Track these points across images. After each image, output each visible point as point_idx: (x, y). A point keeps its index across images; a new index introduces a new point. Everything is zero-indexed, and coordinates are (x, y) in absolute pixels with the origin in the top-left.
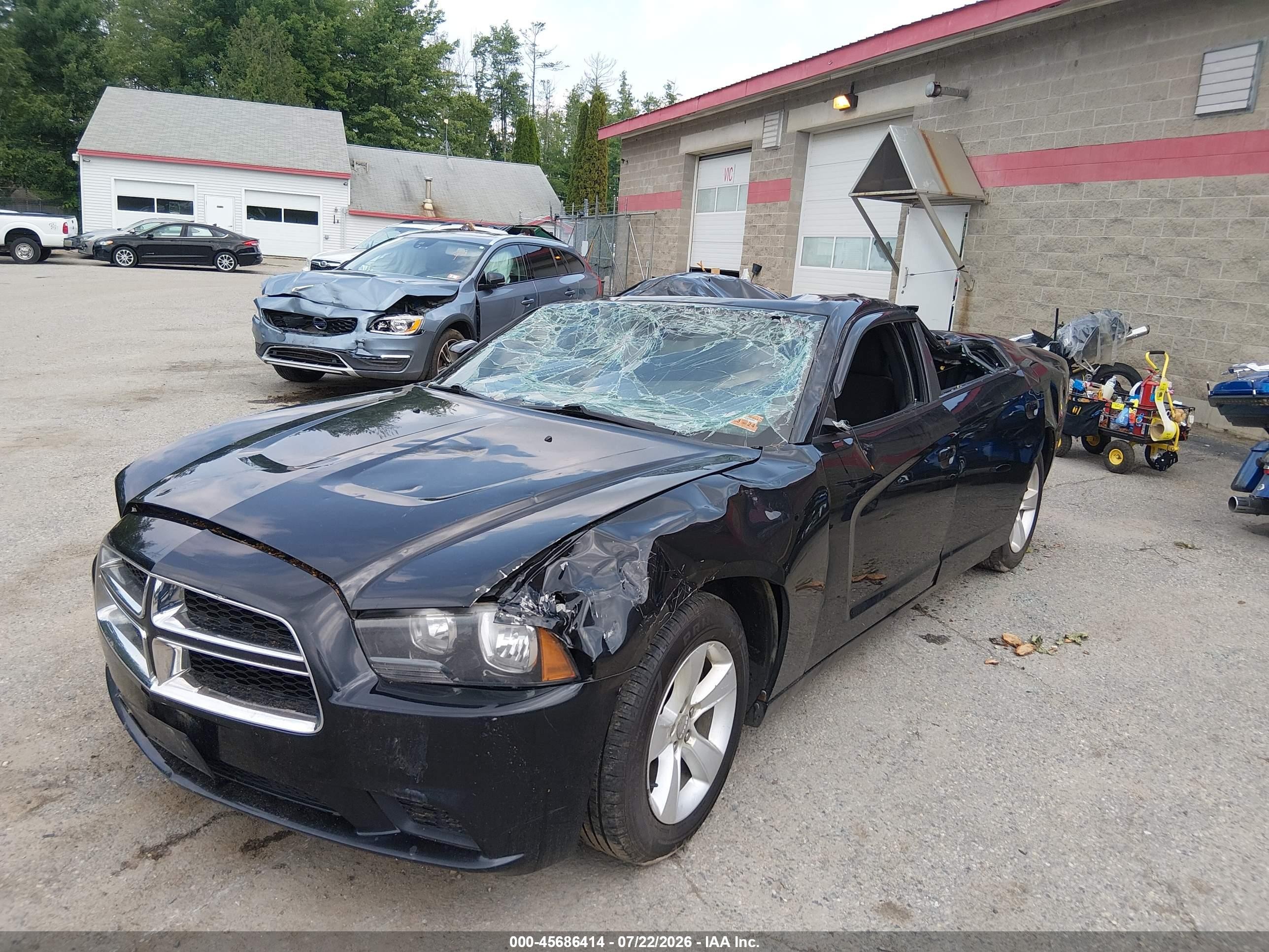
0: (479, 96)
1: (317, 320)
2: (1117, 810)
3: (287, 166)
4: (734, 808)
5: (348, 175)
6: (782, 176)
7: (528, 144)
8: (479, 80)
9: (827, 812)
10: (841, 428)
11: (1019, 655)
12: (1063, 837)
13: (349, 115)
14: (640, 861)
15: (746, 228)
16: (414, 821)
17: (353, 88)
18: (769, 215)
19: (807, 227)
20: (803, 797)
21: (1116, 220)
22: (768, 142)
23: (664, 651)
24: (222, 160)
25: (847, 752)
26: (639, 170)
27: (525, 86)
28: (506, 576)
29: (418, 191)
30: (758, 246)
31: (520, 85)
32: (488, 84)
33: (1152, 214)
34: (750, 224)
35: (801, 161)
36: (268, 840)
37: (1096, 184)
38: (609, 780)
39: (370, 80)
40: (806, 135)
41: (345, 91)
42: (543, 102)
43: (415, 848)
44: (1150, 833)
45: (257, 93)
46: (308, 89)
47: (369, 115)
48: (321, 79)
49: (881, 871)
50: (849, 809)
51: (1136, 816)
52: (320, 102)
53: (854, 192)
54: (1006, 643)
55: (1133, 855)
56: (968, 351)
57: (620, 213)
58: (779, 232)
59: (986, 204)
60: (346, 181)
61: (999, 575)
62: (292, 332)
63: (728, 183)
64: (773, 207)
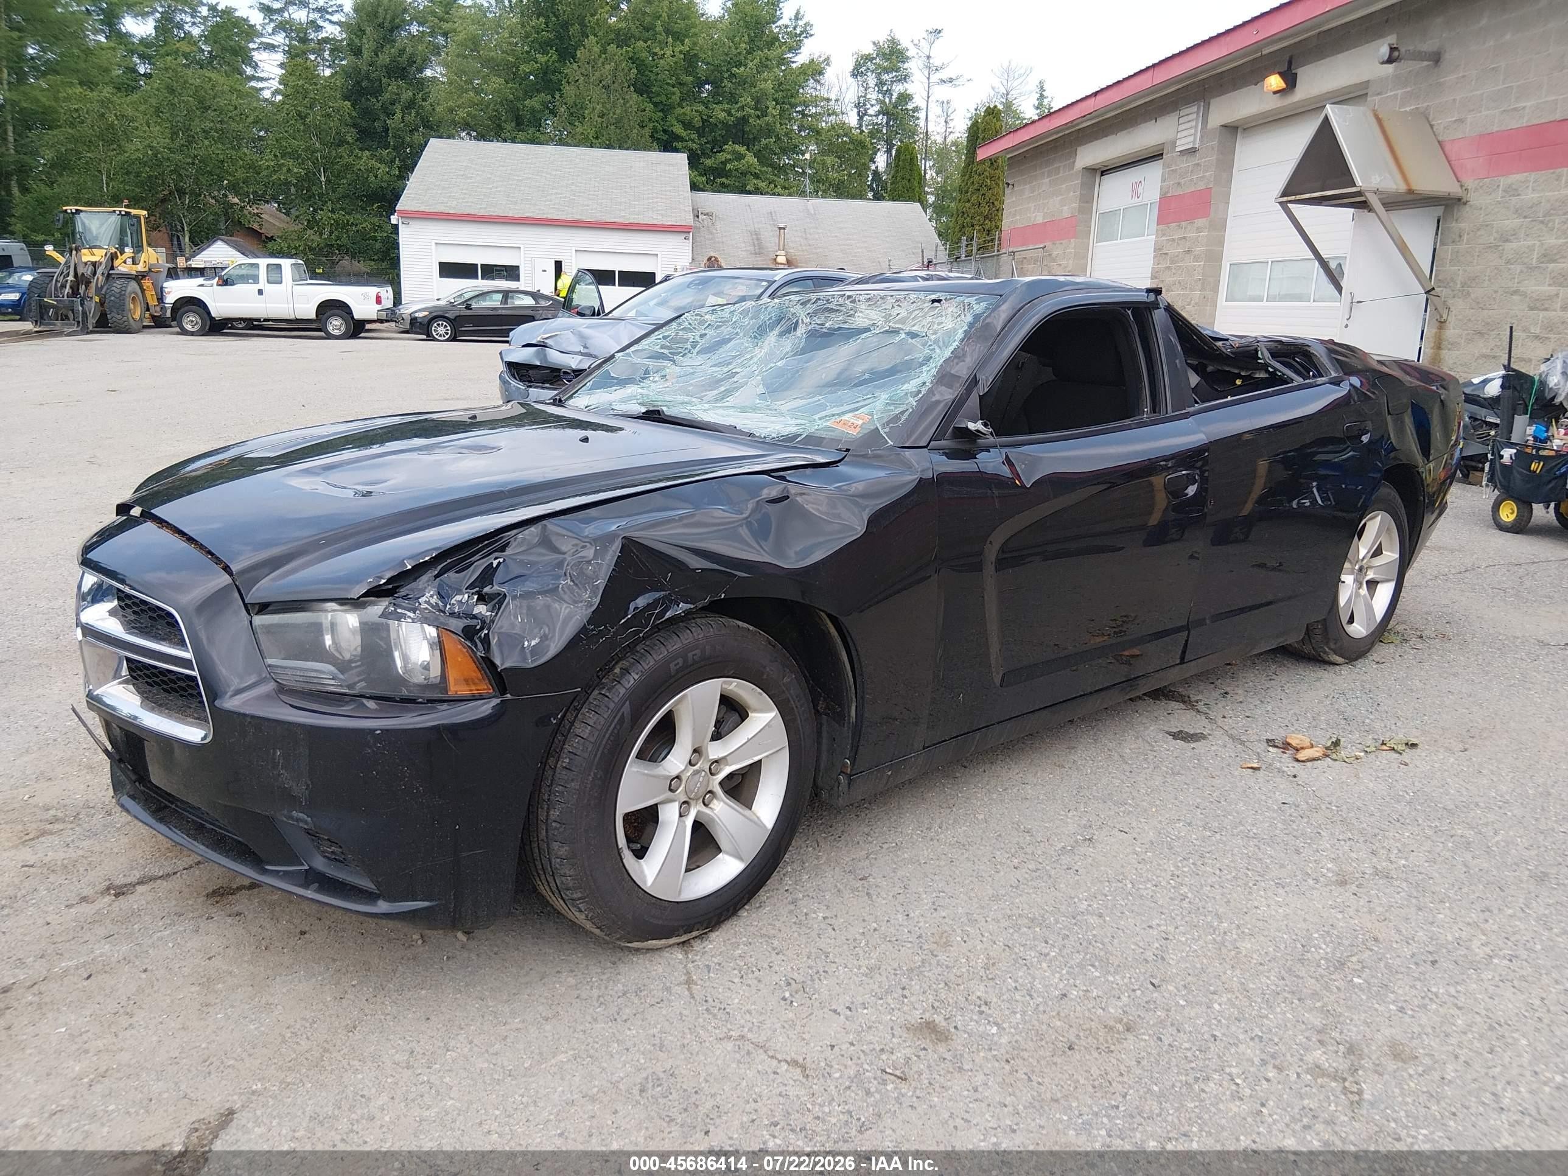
0: (861, 126)
1: (565, 373)
2: (1329, 950)
3: (622, 220)
4: (794, 902)
5: (690, 227)
6: (1201, 186)
7: (908, 176)
8: (861, 107)
9: (912, 915)
10: (978, 431)
11: (1298, 760)
12: (1225, 973)
13: (699, 158)
14: (618, 939)
15: (1155, 257)
16: (325, 857)
17: (706, 126)
18: (1184, 238)
19: (1233, 250)
20: (890, 898)
22: (1183, 144)
23: (636, 677)
24: (550, 217)
25: (980, 853)
26: (1027, 194)
27: (916, 109)
28: (409, 567)
29: (770, 239)
31: (910, 108)
32: (872, 111)
34: (1160, 252)
35: (1226, 164)
36: (240, 888)
38: (556, 828)
39: (724, 114)
40: (1232, 130)
41: (697, 130)
42: (941, 128)
44: (1361, 981)
45: (597, 138)
46: (655, 130)
47: (722, 157)
48: (669, 118)
49: (942, 985)
50: (944, 914)
51: (1354, 959)
52: (668, 146)
53: (1283, 195)
54: (1286, 746)
55: (1318, 1004)
56: (1267, 354)
57: (1003, 251)
58: (1196, 259)
59: (1465, 204)
60: (686, 235)
61: (1330, 668)
62: (537, 387)
63: (1136, 201)
64: (1189, 227)
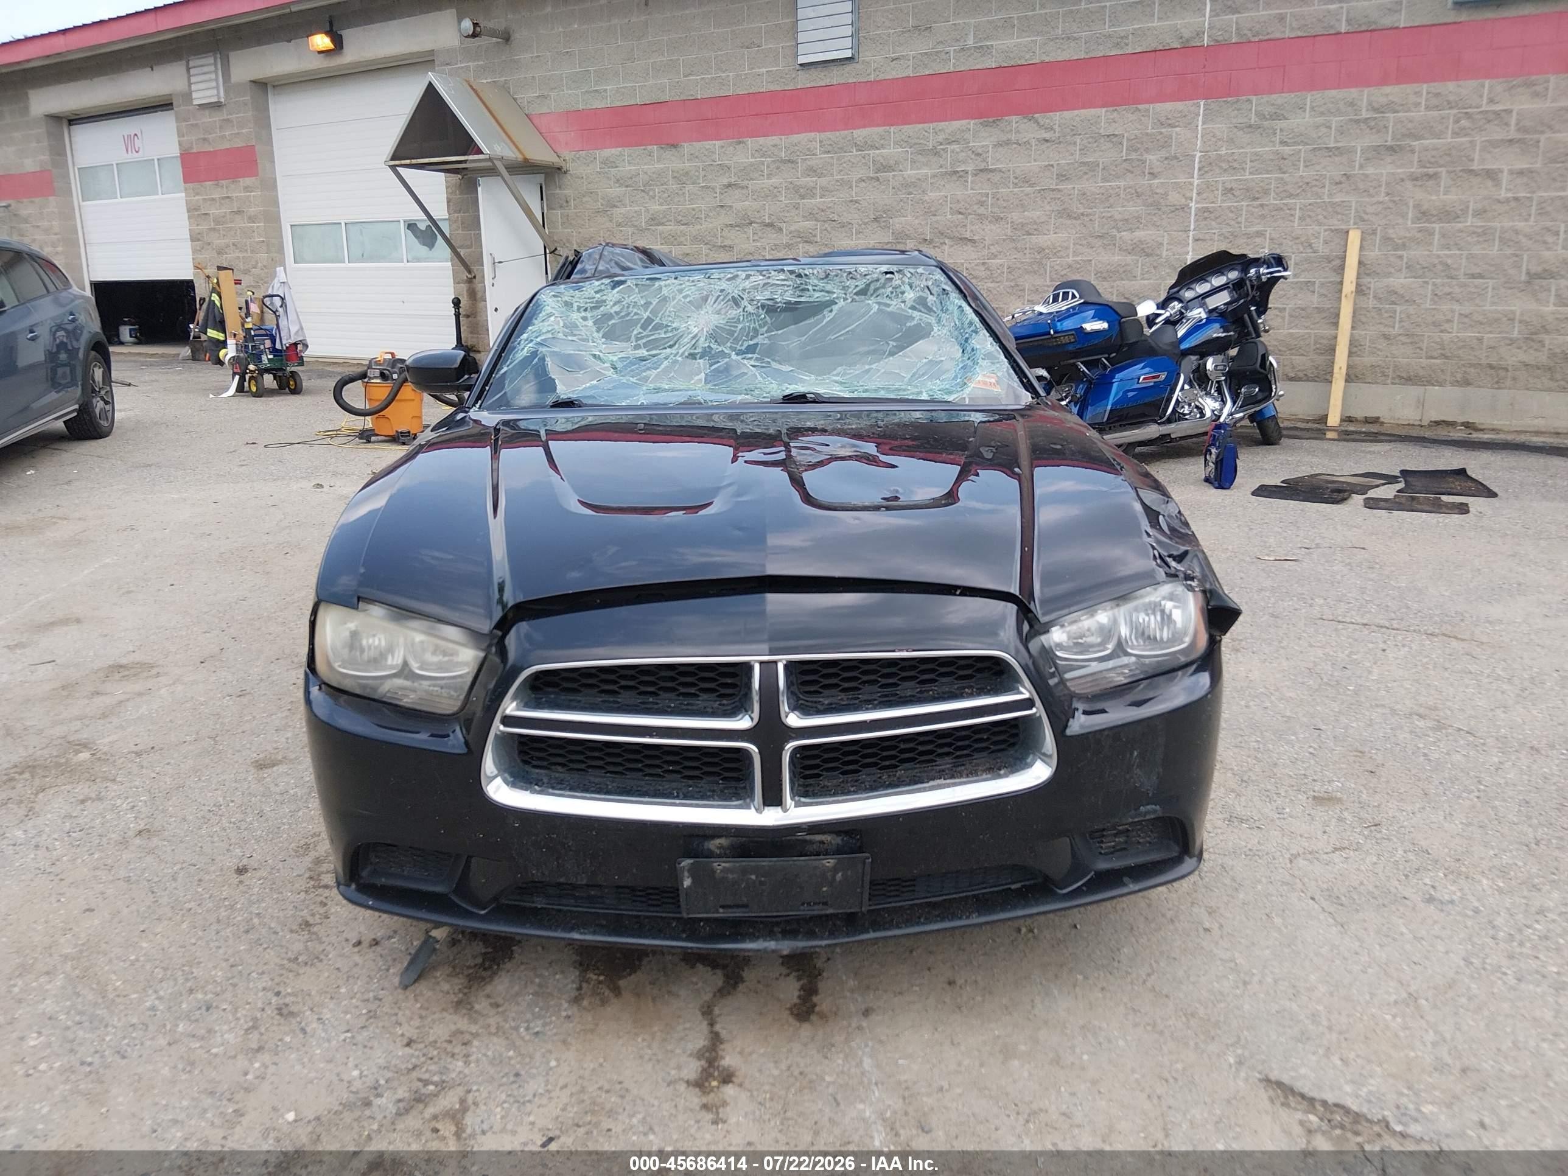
6: (238, 143)
15: (189, 218)
18: (228, 197)
19: (292, 211)
21: (730, 185)
22: (203, 96)
30: (219, 242)
33: (770, 176)
34: (193, 211)
35: (263, 121)
36: (806, 999)
37: (698, 145)
40: (263, 86)
43: (1126, 879)
53: (392, 159)
58: (252, 219)
59: (565, 173)
63: (132, 156)
64: (233, 186)
